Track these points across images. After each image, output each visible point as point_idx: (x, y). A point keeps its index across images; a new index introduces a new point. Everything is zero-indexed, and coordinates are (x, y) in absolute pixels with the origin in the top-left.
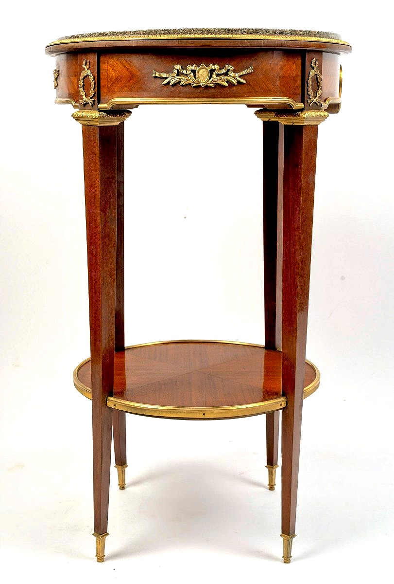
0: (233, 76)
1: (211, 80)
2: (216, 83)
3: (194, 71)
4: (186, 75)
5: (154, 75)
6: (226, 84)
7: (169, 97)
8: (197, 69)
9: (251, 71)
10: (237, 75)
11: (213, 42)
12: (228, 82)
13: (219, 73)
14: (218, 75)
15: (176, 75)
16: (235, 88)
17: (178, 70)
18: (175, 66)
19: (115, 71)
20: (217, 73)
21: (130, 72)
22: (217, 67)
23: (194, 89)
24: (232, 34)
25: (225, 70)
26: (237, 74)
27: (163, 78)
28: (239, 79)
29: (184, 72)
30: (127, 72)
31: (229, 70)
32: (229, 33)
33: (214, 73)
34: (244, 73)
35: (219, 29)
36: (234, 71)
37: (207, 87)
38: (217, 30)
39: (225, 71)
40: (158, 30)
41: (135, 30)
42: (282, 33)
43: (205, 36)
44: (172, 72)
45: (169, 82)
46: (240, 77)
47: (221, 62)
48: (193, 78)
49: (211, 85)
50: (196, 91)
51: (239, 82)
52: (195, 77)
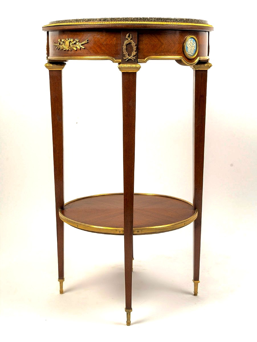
0: (78, 45)
6: (75, 49)
8: (65, 41)
9: (87, 42)
14: (72, 44)
17: (59, 42)
22: (72, 40)
28: (81, 46)
34: (84, 43)
36: (79, 42)
39: (75, 42)
42: (105, 20)
47: (74, 38)
48: (64, 46)
49: (70, 49)
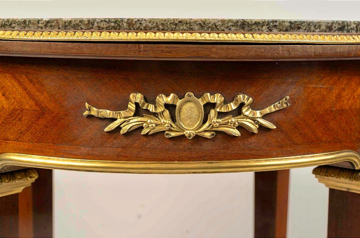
0: (251, 116)
1: (207, 124)
2: (216, 131)
3: (170, 107)
4: (155, 114)
5: (86, 113)
6: (236, 133)
7: (118, 158)
8: (178, 103)
9: (285, 106)
10: (258, 114)
11: (215, 48)
12: (240, 127)
13: (223, 110)
14: (220, 115)
15: (133, 114)
16: (253, 140)
17: (137, 104)
18: (131, 96)
19: (7, 99)
20: (218, 110)
21: (37, 104)
22: (218, 98)
23: (170, 143)
24: (251, 31)
25: (235, 104)
26: (258, 112)
27: (105, 119)
28: (262, 122)
29: (151, 108)
30: (32, 103)
31: (242, 105)
32: (243, 28)
33: (213, 110)
34: (273, 110)
35: (223, 21)
36: (253, 106)
37: (198, 138)
38: (220, 23)
39: (234, 107)
40: (94, 20)
41: (47, 20)
43: (197, 36)
44: (125, 107)
45: (119, 128)
46: (264, 117)
47: (227, 89)
48: (168, 121)
49: (208, 135)
50: (176, 146)
51: (262, 128)
52: (173, 119)
